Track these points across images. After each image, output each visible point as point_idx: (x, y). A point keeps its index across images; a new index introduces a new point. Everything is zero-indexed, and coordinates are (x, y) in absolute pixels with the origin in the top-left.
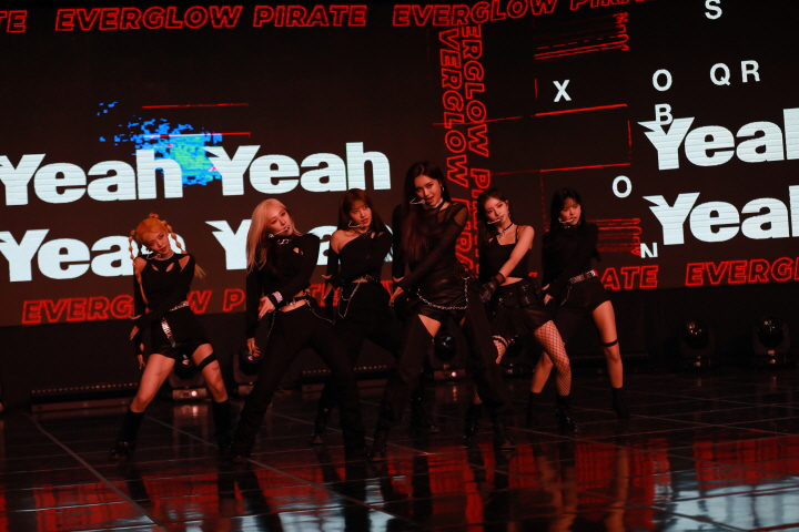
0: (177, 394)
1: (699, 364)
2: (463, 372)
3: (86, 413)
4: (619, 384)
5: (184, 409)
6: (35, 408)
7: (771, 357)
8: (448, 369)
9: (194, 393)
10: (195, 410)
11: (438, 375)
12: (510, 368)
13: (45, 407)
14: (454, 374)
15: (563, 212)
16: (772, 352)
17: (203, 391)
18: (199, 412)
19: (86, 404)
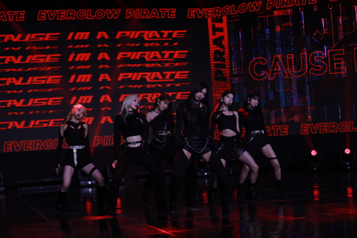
0: (82, 183)
1: (315, 169)
2: (210, 173)
3: (41, 191)
4: (279, 178)
5: (85, 190)
7: (348, 166)
8: (203, 171)
9: (90, 183)
10: (90, 190)
11: (199, 174)
12: (231, 171)
13: (23, 189)
14: (206, 174)
16: (348, 164)
17: (94, 182)
18: (92, 191)
19: (41, 188)
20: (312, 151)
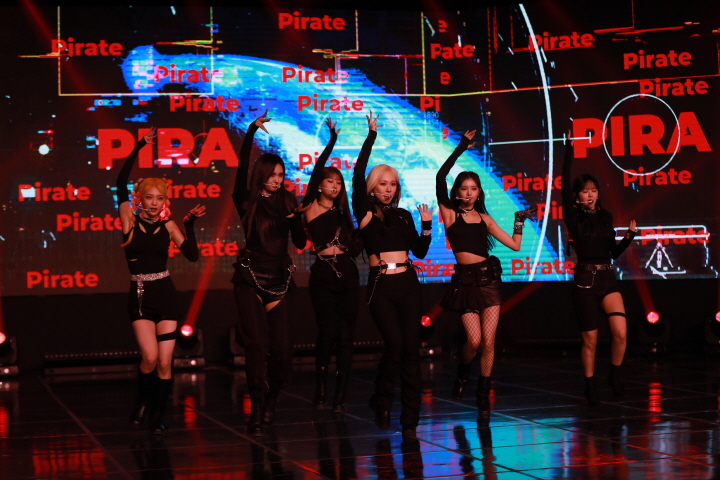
1: (655, 350)
2: (439, 350)
3: (94, 377)
5: (184, 376)
6: (47, 371)
8: (426, 347)
9: (193, 362)
10: (194, 377)
13: (58, 371)
14: (431, 352)
15: (581, 193)
17: (202, 361)
18: (197, 380)
19: (94, 370)
20: (649, 313)
